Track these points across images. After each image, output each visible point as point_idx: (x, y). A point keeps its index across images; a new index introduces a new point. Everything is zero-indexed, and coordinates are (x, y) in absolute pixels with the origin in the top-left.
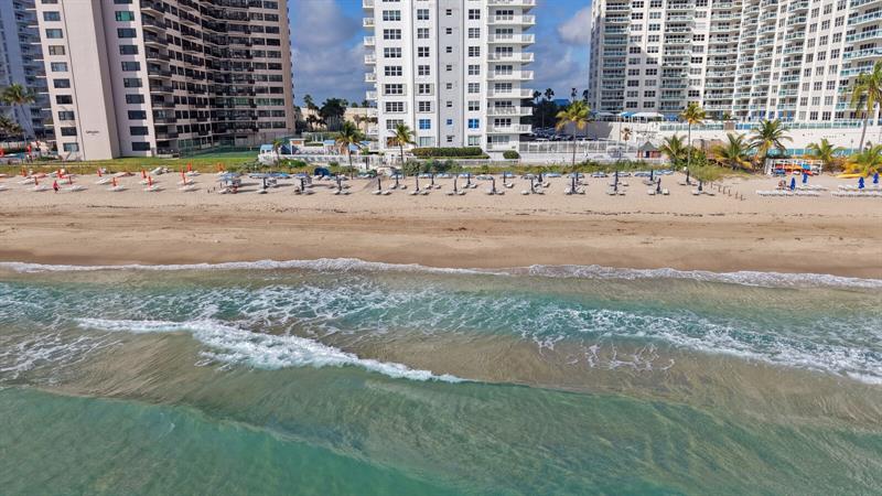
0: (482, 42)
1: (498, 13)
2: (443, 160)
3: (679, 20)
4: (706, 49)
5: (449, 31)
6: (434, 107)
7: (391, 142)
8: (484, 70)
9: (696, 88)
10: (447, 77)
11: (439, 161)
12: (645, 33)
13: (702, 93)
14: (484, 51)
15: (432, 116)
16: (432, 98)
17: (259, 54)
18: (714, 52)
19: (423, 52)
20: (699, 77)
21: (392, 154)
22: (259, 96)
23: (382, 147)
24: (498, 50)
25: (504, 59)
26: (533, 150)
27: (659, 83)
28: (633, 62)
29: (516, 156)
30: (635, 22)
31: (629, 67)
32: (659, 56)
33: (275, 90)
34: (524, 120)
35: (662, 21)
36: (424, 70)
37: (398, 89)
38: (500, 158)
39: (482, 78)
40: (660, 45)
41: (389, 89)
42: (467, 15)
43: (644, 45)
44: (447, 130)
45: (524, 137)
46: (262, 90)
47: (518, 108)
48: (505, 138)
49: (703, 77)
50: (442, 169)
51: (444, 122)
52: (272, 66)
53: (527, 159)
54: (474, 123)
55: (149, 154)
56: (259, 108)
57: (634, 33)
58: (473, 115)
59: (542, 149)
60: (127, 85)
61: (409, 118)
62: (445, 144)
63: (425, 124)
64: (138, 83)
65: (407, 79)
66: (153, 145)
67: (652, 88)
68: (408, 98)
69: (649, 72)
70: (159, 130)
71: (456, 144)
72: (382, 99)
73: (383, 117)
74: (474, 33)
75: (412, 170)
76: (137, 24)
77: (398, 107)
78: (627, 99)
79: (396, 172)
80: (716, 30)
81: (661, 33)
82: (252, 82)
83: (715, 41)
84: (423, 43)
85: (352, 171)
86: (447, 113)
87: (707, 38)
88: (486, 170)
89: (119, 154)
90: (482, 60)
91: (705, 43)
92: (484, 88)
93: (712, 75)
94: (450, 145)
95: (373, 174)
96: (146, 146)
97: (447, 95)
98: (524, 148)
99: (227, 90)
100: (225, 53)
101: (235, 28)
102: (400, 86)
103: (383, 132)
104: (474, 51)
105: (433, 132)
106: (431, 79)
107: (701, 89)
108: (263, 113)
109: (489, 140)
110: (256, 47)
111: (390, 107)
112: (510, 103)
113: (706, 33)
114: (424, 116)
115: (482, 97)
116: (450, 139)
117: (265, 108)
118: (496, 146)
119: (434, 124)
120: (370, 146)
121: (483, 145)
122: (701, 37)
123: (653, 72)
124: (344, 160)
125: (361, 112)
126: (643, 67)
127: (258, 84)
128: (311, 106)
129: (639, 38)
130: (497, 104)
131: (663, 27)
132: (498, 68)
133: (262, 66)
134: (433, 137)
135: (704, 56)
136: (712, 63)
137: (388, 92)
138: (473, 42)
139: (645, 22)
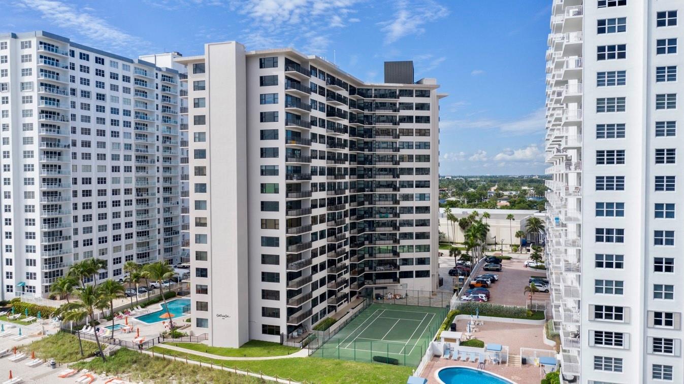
22: (404, 242)
37: (616, 313)
41: (601, 312)
55: (278, 339)
56: (402, 256)
63: (662, 372)
66: (284, 329)
68: (634, 330)
77: (615, 339)
101: (382, 172)
102: (619, 309)
111: (601, 338)
114: (661, 359)
117: (410, 256)
137: (599, 316)
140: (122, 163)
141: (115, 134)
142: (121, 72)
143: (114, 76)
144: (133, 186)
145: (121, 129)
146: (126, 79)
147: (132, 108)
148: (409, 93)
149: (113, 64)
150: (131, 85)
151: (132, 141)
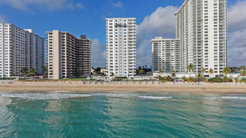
0: (127, 59)
1: (130, 54)
2: (120, 79)
3: (168, 53)
4: (174, 58)
5: (121, 57)
6: (118, 70)
7: (110, 76)
8: (127, 64)
9: (173, 66)
10: (121, 65)
11: (119, 79)
12: (162, 55)
13: (174, 67)
14: (127, 61)
15: (118, 71)
16: (118, 68)
17: (85, 59)
18: (176, 59)
19: (117, 61)
20: (173, 64)
21: (111, 78)
22: (85, 67)
23: (109, 77)
24: (130, 60)
25: (131, 62)
26: (136, 77)
27: (165, 65)
28: (160, 61)
29: (133, 78)
30: (159, 53)
31: (159, 62)
32: (165, 60)
33: (88, 66)
34: (134, 72)
35: (165, 53)
36: (117, 64)
37: (112, 67)
38: (130, 79)
39: (127, 65)
40: (165, 57)
41: (111, 67)
42: (124, 55)
43: (162, 58)
44: (121, 74)
45: (134, 75)
46: (85, 66)
47: (133, 70)
48: (131, 75)
49: (174, 64)
50: (119, 80)
51: (120, 72)
52: (87, 62)
53: (135, 79)
54: (125, 73)
55: (65, 78)
56: (84, 69)
57: (159, 55)
58: (125, 71)
59: (138, 77)
60: (62, 66)
61: (114, 72)
62: (120, 76)
63: (117, 73)
64: (64, 65)
65: (114, 65)
66: (66, 77)
67: (164, 66)
68: (114, 68)
69: (163, 63)
70: (67, 74)
71: (122, 76)
72: (109, 68)
73: (109, 71)
74: (125, 57)
75: (114, 80)
76: (66, 55)
77: (112, 70)
78: (159, 68)
79: (111, 81)
80: (176, 55)
81: (165, 55)
82: (83, 64)
83: (176, 57)
84: (117, 59)
85: (103, 81)
86: (121, 71)
87: (174, 56)
88: (127, 81)
89: (60, 78)
90: (127, 62)
91: (174, 57)
92: (127, 67)
93: (176, 63)
94: (121, 76)
95: (107, 81)
96: (65, 77)
97: (121, 68)
98: (134, 77)
99: (79, 66)
100: (79, 59)
101: (81, 54)
103: (109, 74)
104: (125, 61)
105: (118, 74)
106: (118, 65)
107: (174, 66)
108: (85, 71)
109: (128, 75)
110: (85, 58)
111: (111, 70)
112: (132, 69)
113: (174, 55)
114: (117, 71)
115: (127, 68)
116: (121, 75)
117: (86, 70)
118: (130, 77)
119: (118, 73)
120: (107, 77)
121: (127, 76)
122: (173, 56)
123: (164, 63)
124: (102, 79)
125: (104, 70)
126: (162, 62)
127: (85, 65)
128: (93, 69)
129: (161, 56)
130: (130, 69)
131: (165, 54)
132: (130, 63)
133: (85, 62)
134: (118, 75)
135: (174, 60)
136: (176, 61)
138: (125, 59)
139: (162, 53)
140: (23, 52)
141: (21, 46)
142: (23, 33)
143: (21, 34)
144: (25, 57)
145: (22, 45)
146: (24, 34)
147: (24, 40)
148: (85, 41)
149: (21, 31)
150: (24, 36)
151: (24, 47)
